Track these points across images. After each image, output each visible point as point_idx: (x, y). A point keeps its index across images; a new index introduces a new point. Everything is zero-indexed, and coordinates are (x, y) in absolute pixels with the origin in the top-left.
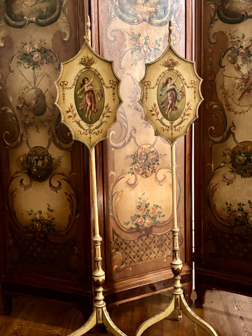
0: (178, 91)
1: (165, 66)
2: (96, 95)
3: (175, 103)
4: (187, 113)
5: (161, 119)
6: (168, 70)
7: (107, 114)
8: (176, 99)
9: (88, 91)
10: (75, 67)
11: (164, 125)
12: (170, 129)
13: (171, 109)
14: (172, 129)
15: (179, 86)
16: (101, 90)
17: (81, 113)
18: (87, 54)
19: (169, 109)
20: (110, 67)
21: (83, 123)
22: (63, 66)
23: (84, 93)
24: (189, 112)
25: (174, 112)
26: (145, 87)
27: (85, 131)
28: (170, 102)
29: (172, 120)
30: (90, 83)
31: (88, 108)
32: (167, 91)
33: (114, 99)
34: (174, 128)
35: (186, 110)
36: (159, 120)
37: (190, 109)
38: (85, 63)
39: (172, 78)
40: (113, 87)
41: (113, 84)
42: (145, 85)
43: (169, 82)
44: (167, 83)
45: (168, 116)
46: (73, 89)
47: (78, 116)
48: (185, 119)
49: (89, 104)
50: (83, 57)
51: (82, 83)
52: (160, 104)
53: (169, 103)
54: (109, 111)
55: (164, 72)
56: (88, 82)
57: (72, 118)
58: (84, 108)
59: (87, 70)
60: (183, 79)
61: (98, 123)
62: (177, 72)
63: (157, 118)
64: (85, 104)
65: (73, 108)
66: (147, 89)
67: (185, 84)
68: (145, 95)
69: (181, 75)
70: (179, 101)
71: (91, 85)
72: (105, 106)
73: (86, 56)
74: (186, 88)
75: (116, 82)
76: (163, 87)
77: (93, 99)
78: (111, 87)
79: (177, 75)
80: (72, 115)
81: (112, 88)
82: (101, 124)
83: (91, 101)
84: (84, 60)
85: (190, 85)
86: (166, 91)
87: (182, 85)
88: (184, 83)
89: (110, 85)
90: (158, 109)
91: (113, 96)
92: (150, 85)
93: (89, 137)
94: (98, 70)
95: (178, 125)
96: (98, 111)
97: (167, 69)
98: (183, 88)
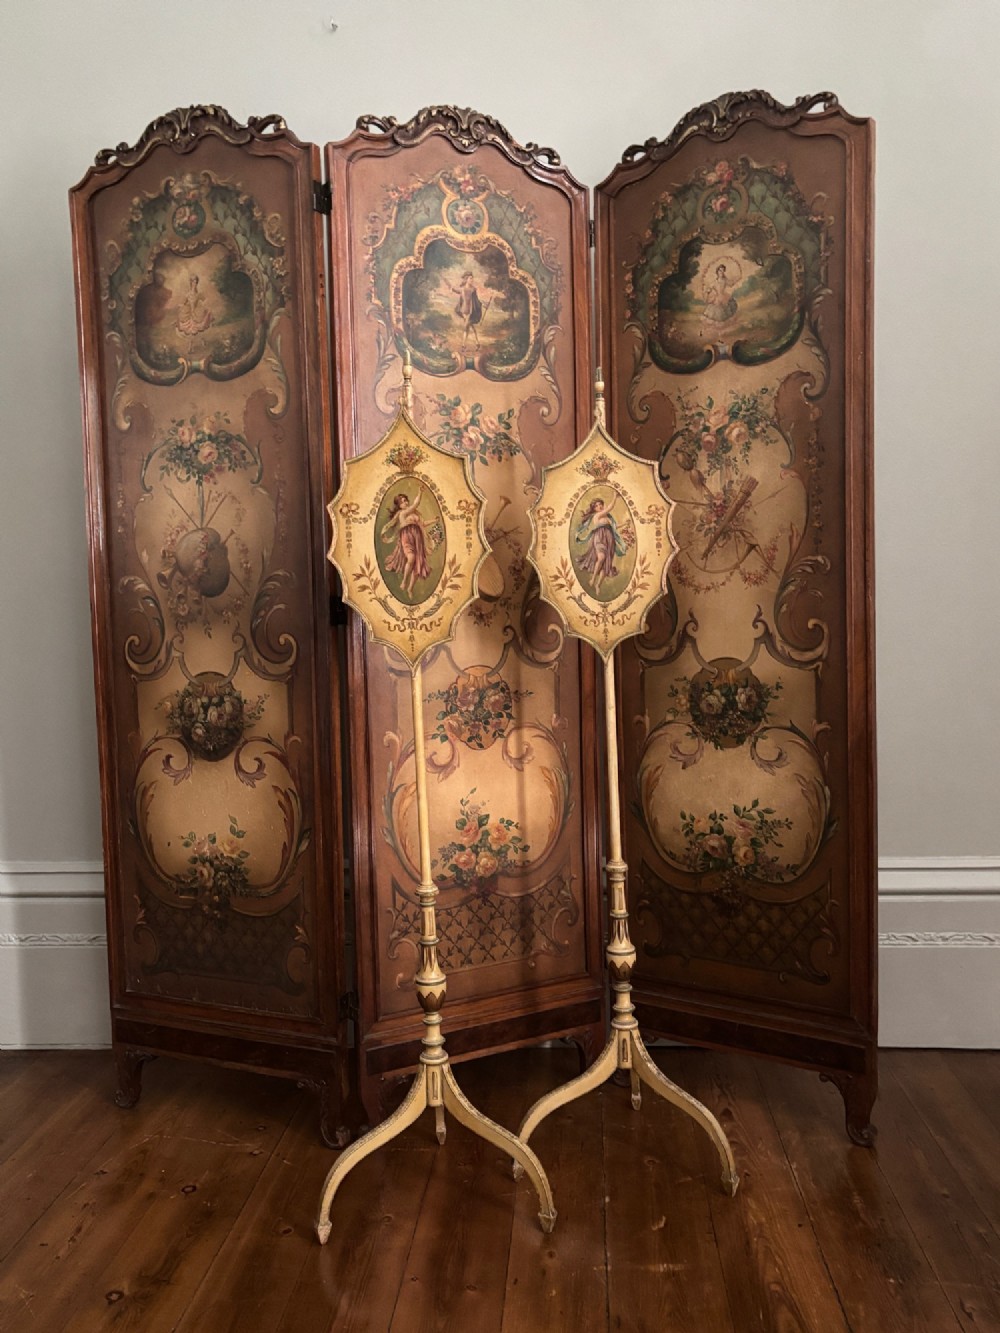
0: (618, 532)
1: (588, 472)
2: (425, 536)
3: (612, 557)
4: (641, 581)
5: (580, 597)
6: (595, 482)
8: (615, 550)
9: (408, 528)
10: (377, 472)
11: (586, 609)
12: (601, 620)
13: (601, 573)
14: (605, 620)
15: (621, 519)
17: (391, 578)
19: (598, 573)
20: (461, 470)
21: (393, 603)
22: (349, 469)
23: (397, 531)
24: (646, 579)
25: (610, 580)
26: (540, 522)
27: (399, 623)
28: (600, 556)
29: (605, 597)
30: (411, 507)
31: (407, 566)
32: (593, 532)
33: (469, 546)
34: (610, 619)
35: (637, 575)
36: (574, 599)
37: (648, 573)
38: (400, 461)
39: (604, 500)
41: (467, 509)
42: (540, 518)
43: (597, 509)
44: (592, 511)
45: (595, 590)
46: (372, 523)
47: (382, 585)
48: (635, 597)
49: (410, 556)
51: (392, 507)
52: (577, 560)
53: (597, 559)
54: (459, 572)
55: (584, 488)
56: (408, 505)
57: (367, 591)
60: (631, 503)
61: (431, 602)
62: (617, 485)
63: (569, 594)
65: (371, 568)
66: (544, 525)
67: (636, 513)
68: (540, 539)
69: (625, 493)
70: (621, 555)
71: (415, 511)
72: (447, 560)
73: (403, 444)
74: (637, 522)
75: (475, 504)
76: (584, 521)
77: (418, 546)
78: (462, 517)
79: (615, 494)
80: (368, 584)
82: (439, 605)
83: (414, 551)
85: (647, 517)
86: (590, 531)
87: (628, 516)
88: (632, 511)
89: (461, 512)
90: (572, 572)
92: (553, 518)
95: (620, 610)
96: (431, 575)
97: (592, 478)
98: (631, 525)
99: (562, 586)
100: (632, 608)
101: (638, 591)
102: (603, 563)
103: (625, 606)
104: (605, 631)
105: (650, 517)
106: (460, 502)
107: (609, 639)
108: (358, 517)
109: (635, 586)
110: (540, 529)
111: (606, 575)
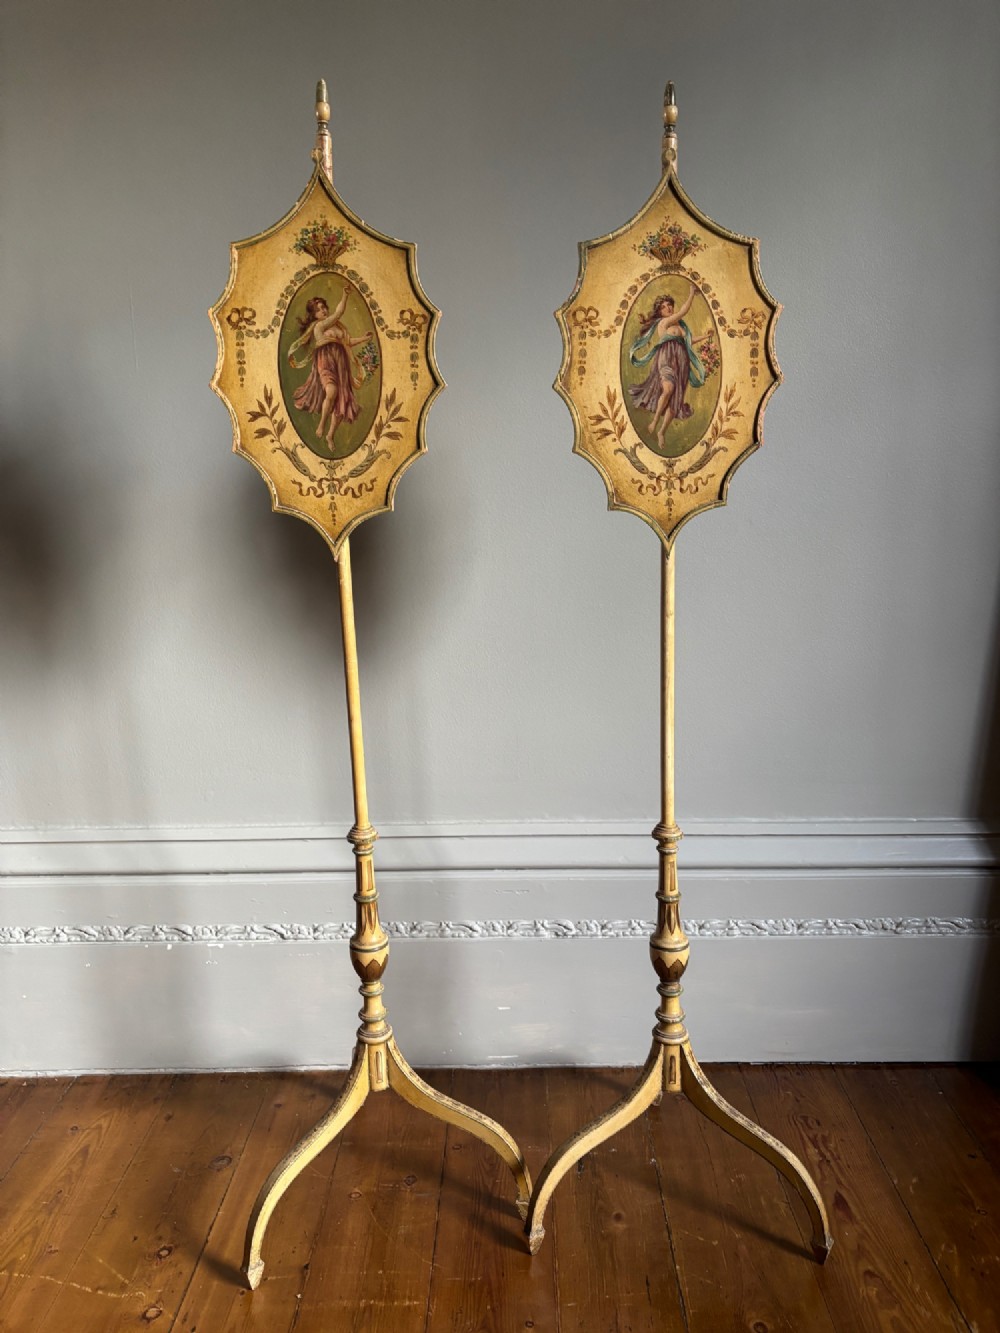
0: (694, 349)
1: (652, 252)
3: (684, 389)
4: (726, 426)
5: (634, 450)
6: (661, 269)
8: (689, 378)
9: (328, 346)
11: (642, 469)
12: (663, 485)
13: (668, 413)
14: (670, 485)
15: (699, 330)
16: (369, 344)
19: (663, 413)
25: (681, 424)
28: (667, 386)
29: (671, 451)
30: (332, 318)
32: (658, 348)
34: (677, 484)
35: (720, 417)
36: (624, 452)
38: (315, 247)
39: (675, 298)
43: (664, 311)
44: (657, 314)
45: (656, 439)
52: (631, 392)
53: (661, 391)
55: (645, 277)
57: (268, 438)
60: (716, 304)
62: (695, 275)
63: (617, 445)
65: (274, 404)
67: (722, 321)
69: (707, 288)
70: (697, 385)
72: (383, 397)
74: (723, 334)
76: (644, 332)
79: (692, 289)
80: (269, 426)
85: (737, 327)
86: (652, 347)
87: (709, 325)
88: (716, 318)
89: (403, 328)
90: (624, 412)
92: (597, 324)
95: (692, 470)
96: (360, 416)
97: (657, 263)
98: (714, 339)
99: (607, 433)
100: (709, 468)
101: (721, 442)
102: (672, 395)
103: (700, 465)
104: (669, 503)
105: (745, 327)
106: (402, 312)
107: (674, 514)
108: (254, 328)
109: (716, 433)
110: (576, 341)
111: (675, 416)
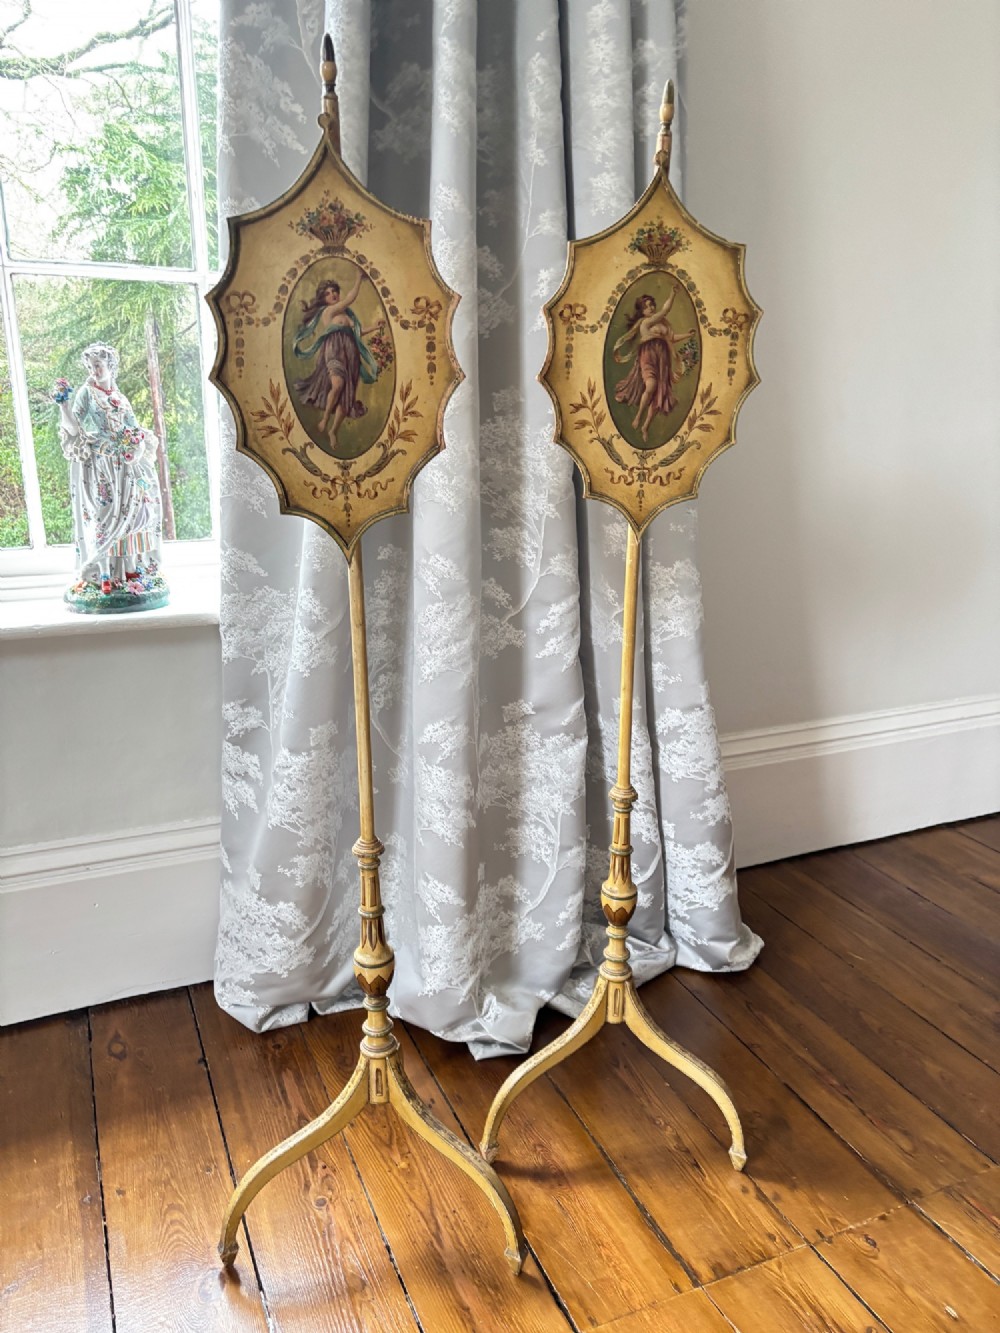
2: (673, 354)
7: (703, 419)
10: (616, 260)
17: (621, 412)
18: (658, 217)
20: (731, 266)
21: (622, 447)
23: (635, 347)
27: (626, 473)
31: (644, 397)
33: (731, 372)
40: (733, 330)
46: (602, 334)
47: (608, 421)
49: (649, 383)
50: (646, 224)
51: (632, 312)
54: (713, 408)
56: (653, 312)
58: (631, 396)
59: (653, 269)
61: (672, 446)
64: (635, 382)
71: (662, 321)
73: (656, 222)
75: (745, 315)
77: (662, 370)
78: (727, 332)
81: (729, 337)
82: (681, 451)
83: (656, 376)
84: (646, 235)
91: (730, 362)
93: (639, 493)
94: (690, 273)
